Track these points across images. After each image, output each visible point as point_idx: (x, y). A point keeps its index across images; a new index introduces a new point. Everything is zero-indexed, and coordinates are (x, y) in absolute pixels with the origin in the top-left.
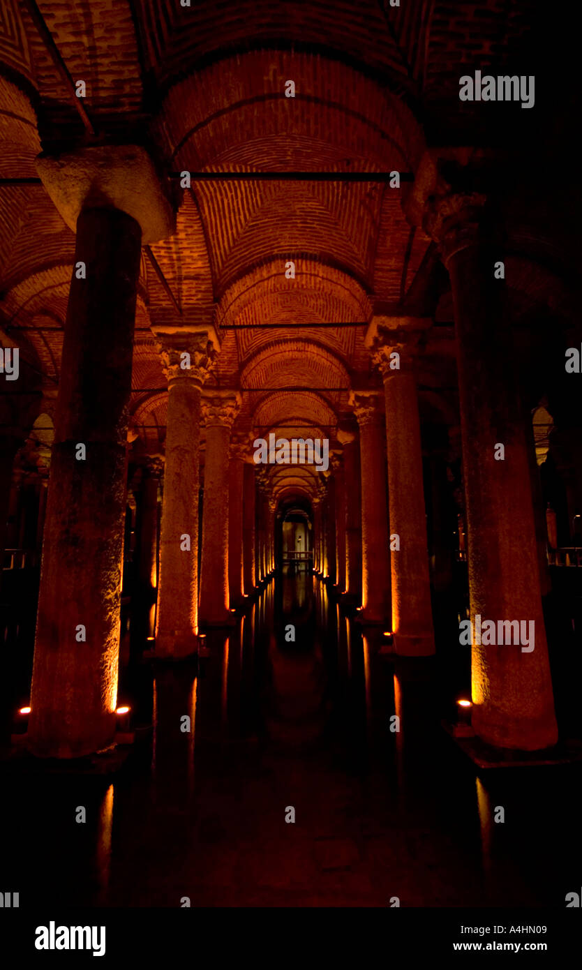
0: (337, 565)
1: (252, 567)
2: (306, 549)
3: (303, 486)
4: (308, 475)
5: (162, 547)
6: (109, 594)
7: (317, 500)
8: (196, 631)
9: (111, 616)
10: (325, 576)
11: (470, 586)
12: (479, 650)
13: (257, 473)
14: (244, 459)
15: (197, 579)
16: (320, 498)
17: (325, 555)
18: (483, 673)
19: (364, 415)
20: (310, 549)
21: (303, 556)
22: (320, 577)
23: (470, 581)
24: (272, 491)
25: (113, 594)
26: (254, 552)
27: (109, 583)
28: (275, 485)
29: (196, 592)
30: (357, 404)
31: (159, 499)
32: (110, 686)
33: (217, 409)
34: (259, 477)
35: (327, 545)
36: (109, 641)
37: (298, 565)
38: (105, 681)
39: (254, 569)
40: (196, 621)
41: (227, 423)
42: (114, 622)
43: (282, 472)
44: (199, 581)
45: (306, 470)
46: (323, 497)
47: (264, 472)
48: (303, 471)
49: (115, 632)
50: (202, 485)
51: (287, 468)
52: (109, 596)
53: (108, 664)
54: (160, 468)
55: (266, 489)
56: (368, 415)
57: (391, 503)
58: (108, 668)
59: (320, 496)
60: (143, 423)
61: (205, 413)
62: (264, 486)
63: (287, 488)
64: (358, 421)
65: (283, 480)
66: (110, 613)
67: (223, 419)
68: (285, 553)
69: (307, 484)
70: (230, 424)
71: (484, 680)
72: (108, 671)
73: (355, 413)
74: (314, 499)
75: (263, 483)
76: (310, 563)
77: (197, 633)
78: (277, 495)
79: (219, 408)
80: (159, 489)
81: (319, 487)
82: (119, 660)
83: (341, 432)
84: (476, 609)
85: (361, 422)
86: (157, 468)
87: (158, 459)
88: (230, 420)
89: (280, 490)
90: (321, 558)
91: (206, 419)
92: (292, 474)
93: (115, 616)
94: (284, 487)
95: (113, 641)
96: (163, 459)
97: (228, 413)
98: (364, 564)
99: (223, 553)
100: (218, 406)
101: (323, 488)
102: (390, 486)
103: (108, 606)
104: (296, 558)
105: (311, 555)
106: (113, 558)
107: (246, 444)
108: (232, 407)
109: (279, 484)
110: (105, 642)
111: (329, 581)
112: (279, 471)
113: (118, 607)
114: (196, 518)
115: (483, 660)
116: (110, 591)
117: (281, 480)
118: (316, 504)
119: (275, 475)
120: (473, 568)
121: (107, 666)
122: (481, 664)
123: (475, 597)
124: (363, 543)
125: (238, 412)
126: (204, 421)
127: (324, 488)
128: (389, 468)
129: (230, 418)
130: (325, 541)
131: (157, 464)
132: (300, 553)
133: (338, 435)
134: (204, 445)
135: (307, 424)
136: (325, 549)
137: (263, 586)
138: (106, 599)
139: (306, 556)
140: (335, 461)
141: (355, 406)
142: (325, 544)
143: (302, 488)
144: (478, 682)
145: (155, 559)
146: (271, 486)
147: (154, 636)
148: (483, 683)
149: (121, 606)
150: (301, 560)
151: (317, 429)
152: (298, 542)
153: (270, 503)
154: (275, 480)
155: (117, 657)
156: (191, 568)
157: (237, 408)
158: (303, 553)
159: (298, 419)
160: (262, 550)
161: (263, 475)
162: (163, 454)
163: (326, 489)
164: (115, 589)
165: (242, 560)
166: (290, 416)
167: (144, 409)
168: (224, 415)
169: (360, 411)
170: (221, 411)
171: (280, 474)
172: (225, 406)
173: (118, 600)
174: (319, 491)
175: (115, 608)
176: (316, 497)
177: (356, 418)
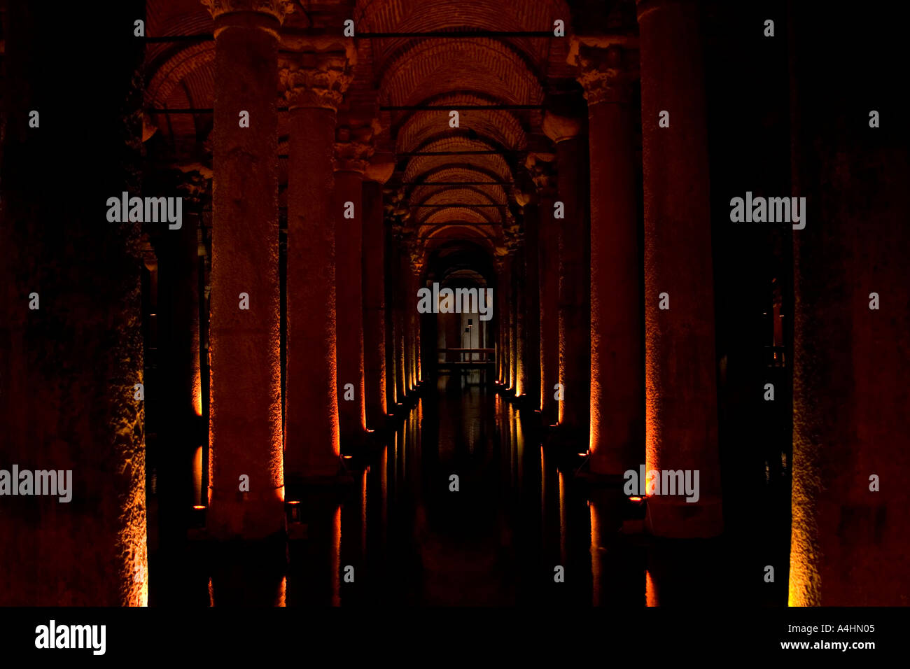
0: (542, 373)
1: (381, 377)
2: (481, 344)
3: (476, 225)
4: (485, 202)
5: (213, 340)
6: (123, 425)
7: (503, 252)
8: (282, 493)
9: (129, 466)
10: (518, 394)
11: (795, 411)
12: (804, 526)
13: (387, 199)
14: (363, 172)
15: (280, 401)
16: (508, 248)
17: (519, 356)
18: (811, 566)
19: (597, 84)
20: (490, 344)
21: (476, 357)
22: (509, 396)
23: (795, 403)
24: (418, 233)
25: (131, 426)
26: (383, 350)
27: (124, 407)
28: (422, 223)
29: (280, 422)
30: (584, 64)
31: (201, 251)
32: (136, 588)
33: (310, 74)
34: (391, 208)
35: (522, 337)
36: (129, 511)
37: (466, 374)
38: (126, 579)
39: (384, 382)
40: (281, 477)
41: (328, 100)
42: (137, 477)
43: (435, 196)
44: (283, 403)
45: (482, 193)
46: (514, 246)
47: (400, 197)
48: (476, 195)
49: (139, 494)
50: (283, 224)
51: (446, 189)
52: (125, 430)
53: (130, 550)
54: (201, 191)
55: (406, 231)
56: (604, 84)
57: (648, 255)
58: (130, 556)
59: (510, 243)
60: (165, 105)
61: (287, 83)
62: (402, 224)
63: (446, 227)
64: (586, 96)
65: (438, 214)
66: (129, 461)
67: (322, 93)
68: (443, 351)
69: (483, 219)
70: (334, 103)
71: (811, 579)
72: (131, 562)
73: (579, 80)
74: (497, 249)
75: (399, 217)
76: (489, 371)
77: (283, 497)
78: (426, 242)
79: (313, 72)
80: (199, 232)
81: (507, 226)
82: (148, 543)
83: (551, 118)
84: (804, 451)
85: (592, 99)
86: (196, 191)
87: (196, 173)
88: (336, 95)
89: (430, 232)
90: (511, 360)
91: (288, 94)
92: (454, 201)
93: (138, 465)
94: (439, 225)
95: (135, 512)
96: (207, 174)
97: (331, 83)
98: (594, 371)
99: (326, 351)
100: (310, 69)
101: (514, 228)
102: (646, 224)
103: (125, 449)
104: (462, 362)
105: (491, 355)
106: (128, 360)
107: (365, 143)
108: (338, 69)
109: (429, 221)
110: (121, 512)
111: (526, 405)
112: (428, 197)
113: (141, 449)
114: (275, 285)
115: (813, 543)
116: (125, 421)
117: (434, 212)
118: (501, 258)
119: (421, 204)
120: (801, 378)
121: (128, 553)
122: (808, 550)
123: (803, 432)
124: (593, 331)
125: (350, 81)
126: (285, 98)
127: (517, 227)
128: (645, 188)
129: (335, 93)
130: (519, 329)
131: (194, 184)
132: (471, 352)
133: (547, 125)
134: (286, 145)
135: (484, 103)
136: (519, 343)
137: (400, 413)
138: (119, 436)
139: (481, 357)
140: (539, 174)
141: (580, 65)
142: (518, 335)
143: (473, 228)
144: (800, 581)
145: (198, 365)
146: (415, 223)
147: (204, 502)
148: (810, 583)
149: (146, 448)
150: (472, 365)
151: (504, 112)
152: (467, 330)
153: (414, 257)
154: (423, 212)
155: (145, 538)
156: (269, 380)
157: (347, 71)
158: (475, 351)
159: (466, 92)
160: (399, 344)
161: (398, 202)
162: (209, 166)
163: (521, 230)
164: (134, 418)
165: (362, 364)
166: (452, 86)
167: (167, 75)
168: (323, 85)
169: (590, 77)
170: (318, 77)
171: (431, 202)
172: (324, 69)
173: (140, 437)
174: (508, 234)
175: (136, 451)
176: (502, 246)
177: (582, 90)
